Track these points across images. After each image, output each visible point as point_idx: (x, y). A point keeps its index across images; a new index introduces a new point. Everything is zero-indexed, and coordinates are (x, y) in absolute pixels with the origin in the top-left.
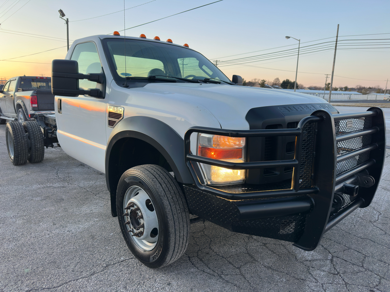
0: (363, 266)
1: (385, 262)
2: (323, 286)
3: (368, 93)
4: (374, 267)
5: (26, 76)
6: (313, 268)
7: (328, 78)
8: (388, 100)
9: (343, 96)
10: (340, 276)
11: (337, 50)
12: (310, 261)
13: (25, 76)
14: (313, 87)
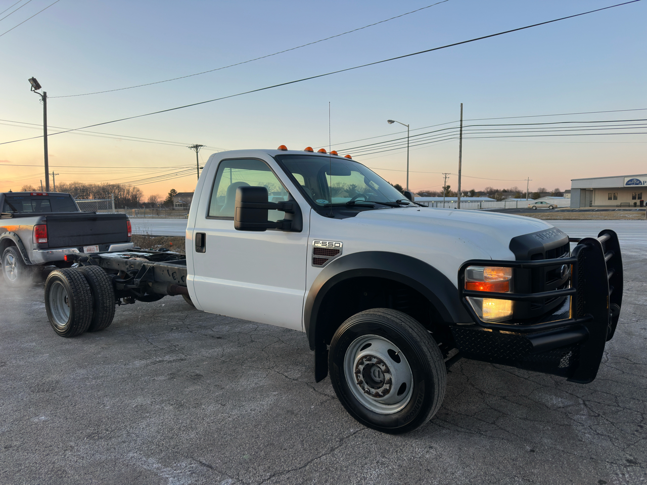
0: (619, 406)
1: (638, 400)
2: (591, 428)
3: (504, 199)
4: (630, 405)
5: (13, 191)
6: (570, 413)
7: (447, 179)
8: (534, 208)
9: (471, 204)
10: (602, 417)
11: (463, 140)
12: (563, 408)
13: (11, 192)
14: (424, 193)
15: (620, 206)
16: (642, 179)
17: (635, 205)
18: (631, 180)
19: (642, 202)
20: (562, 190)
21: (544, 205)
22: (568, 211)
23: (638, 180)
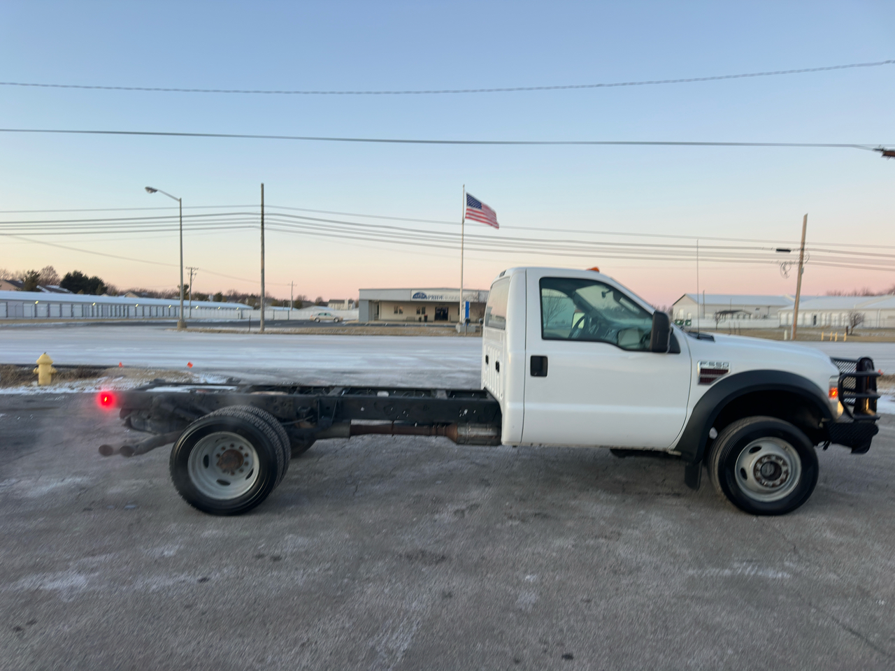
8: (317, 321)
15: (406, 321)
16: (428, 293)
17: (420, 319)
18: (417, 294)
19: (426, 317)
20: (326, 299)
21: (328, 317)
22: (355, 325)
23: (423, 294)
